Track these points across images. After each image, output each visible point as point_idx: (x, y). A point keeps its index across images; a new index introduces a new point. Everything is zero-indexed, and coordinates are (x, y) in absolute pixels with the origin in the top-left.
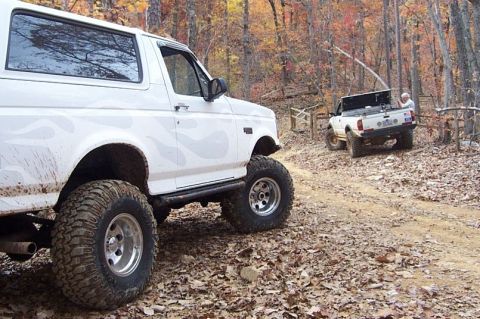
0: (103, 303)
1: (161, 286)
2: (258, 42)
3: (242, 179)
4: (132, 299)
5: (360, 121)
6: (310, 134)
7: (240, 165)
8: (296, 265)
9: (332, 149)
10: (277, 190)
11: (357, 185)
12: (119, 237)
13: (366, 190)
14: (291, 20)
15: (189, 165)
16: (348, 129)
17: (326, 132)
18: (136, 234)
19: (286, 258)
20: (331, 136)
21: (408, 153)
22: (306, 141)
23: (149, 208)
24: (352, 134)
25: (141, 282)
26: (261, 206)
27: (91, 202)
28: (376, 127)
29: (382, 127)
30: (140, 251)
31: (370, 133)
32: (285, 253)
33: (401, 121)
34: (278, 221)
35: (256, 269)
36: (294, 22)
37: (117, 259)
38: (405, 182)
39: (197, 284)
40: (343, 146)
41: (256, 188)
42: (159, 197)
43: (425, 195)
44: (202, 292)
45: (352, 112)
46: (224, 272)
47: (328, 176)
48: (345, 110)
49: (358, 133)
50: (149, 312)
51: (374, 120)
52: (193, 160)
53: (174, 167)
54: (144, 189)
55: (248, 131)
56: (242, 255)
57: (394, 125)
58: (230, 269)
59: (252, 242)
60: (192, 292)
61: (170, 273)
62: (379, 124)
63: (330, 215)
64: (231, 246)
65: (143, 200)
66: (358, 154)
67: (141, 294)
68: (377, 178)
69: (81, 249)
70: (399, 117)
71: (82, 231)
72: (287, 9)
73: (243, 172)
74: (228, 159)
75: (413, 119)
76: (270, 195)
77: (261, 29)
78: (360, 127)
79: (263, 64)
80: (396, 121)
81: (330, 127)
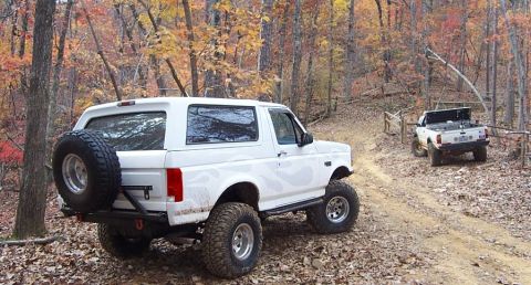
0: (230, 274)
1: (262, 267)
2: (363, 37)
3: (322, 197)
4: (245, 274)
5: (439, 136)
6: (400, 137)
7: (321, 188)
8: (349, 261)
9: (416, 155)
10: (347, 205)
11: (424, 196)
12: (239, 236)
13: (429, 201)
14: (396, 18)
15: (285, 191)
16: (429, 141)
17: (413, 140)
18: (250, 235)
19: (345, 255)
20: (416, 144)
21: (479, 167)
22: (395, 145)
23: (259, 220)
24: (432, 145)
25: (251, 264)
26: (335, 215)
27: (226, 217)
28: (453, 142)
29: (458, 142)
30: (252, 246)
31: (447, 146)
32: (344, 251)
33: (475, 138)
34: (347, 227)
35: (322, 261)
36: (399, 21)
37: (238, 250)
38: (462, 197)
39: (285, 267)
40: (425, 154)
41: (332, 202)
42: (264, 212)
43: (471, 211)
44: (287, 272)
45: (435, 126)
46: (302, 261)
47: (404, 184)
48: (429, 123)
49: (437, 146)
50: (256, 282)
51: (451, 136)
52: (288, 187)
53: (275, 193)
54: (256, 208)
55: (328, 164)
56: (316, 251)
57: (469, 141)
58: (306, 259)
59: (326, 241)
60: (281, 272)
61: (269, 259)
62: (456, 139)
63: (388, 223)
64: (310, 243)
65: (255, 215)
66: (437, 164)
67: (251, 271)
68: (441, 190)
69: (220, 244)
70: (474, 134)
71: (221, 233)
72: (392, 7)
73: (322, 193)
74: (312, 185)
75: (487, 136)
76: (341, 207)
77: (366, 25)
78: (439, 141)
79: (367, 58)
80: (471, 137)
81: (416, 135)
